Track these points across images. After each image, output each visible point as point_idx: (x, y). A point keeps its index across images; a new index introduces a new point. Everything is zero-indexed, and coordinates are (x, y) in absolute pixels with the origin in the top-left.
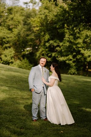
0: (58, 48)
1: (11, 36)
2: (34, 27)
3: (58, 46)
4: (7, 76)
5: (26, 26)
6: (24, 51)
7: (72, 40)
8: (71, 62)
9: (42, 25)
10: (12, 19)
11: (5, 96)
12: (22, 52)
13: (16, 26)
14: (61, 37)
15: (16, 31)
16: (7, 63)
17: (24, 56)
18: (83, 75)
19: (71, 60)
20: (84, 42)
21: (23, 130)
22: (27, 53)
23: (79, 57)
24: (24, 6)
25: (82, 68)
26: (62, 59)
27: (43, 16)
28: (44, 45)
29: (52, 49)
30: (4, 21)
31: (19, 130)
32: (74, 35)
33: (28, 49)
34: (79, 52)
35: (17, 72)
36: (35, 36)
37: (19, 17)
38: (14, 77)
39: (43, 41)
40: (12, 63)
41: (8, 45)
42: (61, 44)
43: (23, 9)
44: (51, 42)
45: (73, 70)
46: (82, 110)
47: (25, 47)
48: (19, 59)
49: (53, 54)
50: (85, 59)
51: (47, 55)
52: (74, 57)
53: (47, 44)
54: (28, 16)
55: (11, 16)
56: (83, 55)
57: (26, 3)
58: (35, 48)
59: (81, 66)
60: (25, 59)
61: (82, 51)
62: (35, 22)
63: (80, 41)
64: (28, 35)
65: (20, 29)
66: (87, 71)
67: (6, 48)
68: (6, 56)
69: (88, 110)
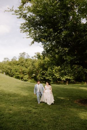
0: (45, 74)
1: (27, 70)
2: (36, 66)
3: (46, 73)
4: (27, 86)
5: (33, 66)
6: (32, 75)
7: (51, 71)
8: (51, 79)
9: (39, 65)
10: (27, 63)
11: (27, 94)
12: (31, 76)
13: (29, 66)
14: (46, 69)
15: (29, 68)
16: (26, 81)
17: (32, 78)
18: (56, 84)
19: (51, 78)
20: (55, 71)
21: (36, 107)
22: (33, 76)
23: (54, 77)
24: (32, 58)
25: (55, 81)
26: (47, 78)
27: (39, 62)
28: (40, 73)
29: (43, 74)
30: (24, 64)
31: (35, 107)
32: (51, 69)
33: (34, 75)
34: (54, 75)
35: (31, 84)
36: (37, 70)
37: (30, 63)
38: (30, 86)
39: (39, 71)
40: (28, 80)
41: (26, 74)
42: (47, 72)
43: (31, 60)
44: (43, 71)
45: (52, 82)
46: (57, 98)
47: (32, 74)
48: (30, 79)
49: (44, 76)
50: (56, 77)
51: (41, 77)
52: (52, 77)
53: (41, 72)
54: (34, 62)
55: (27, 62)
56: (55, 76)
57: (33, 57)
58: (37, 74)
59: (55, 80)
60: (33, 79)
61: (55, 75)
62: (36, 65)
63: (54, 71)
64: (33, 69)
65: (30, 67)
66: (57, 82)
67: (25, 75)
68: (25, 78)
69: (59, 98)
